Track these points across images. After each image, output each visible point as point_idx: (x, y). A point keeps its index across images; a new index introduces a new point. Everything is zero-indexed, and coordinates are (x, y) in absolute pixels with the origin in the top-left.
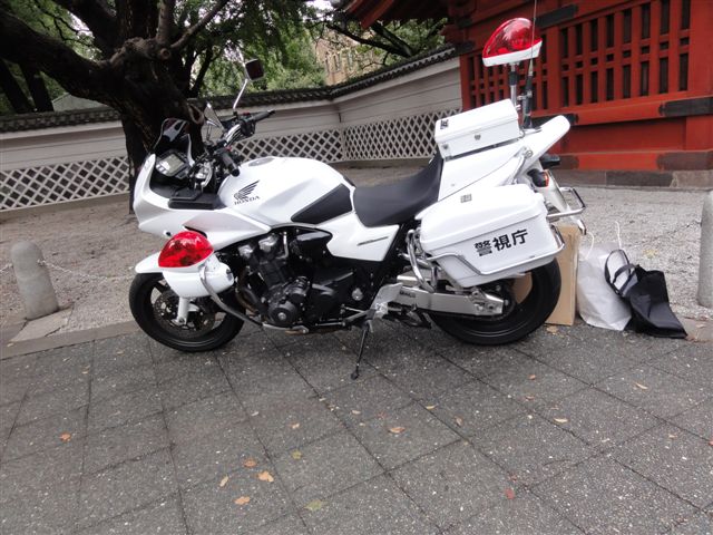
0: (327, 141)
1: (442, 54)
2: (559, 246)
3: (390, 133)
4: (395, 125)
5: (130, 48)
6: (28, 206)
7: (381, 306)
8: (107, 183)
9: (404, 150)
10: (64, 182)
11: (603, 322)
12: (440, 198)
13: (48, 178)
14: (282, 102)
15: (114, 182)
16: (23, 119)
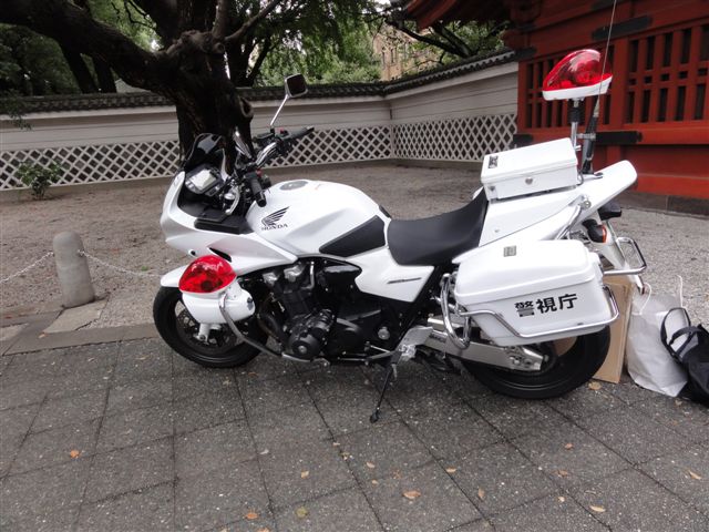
0: (376, 137)
1: (501, 57)
2: (613, 316)
3: (440, 133)
4: (446, 126)
5: (187, 41)
6: (86, 182)
7: (408, 348)
8: (160, 165)
9: (453, 152)
10: (120, 162)
11: (653, 383)
12: (481, 243)
13: (106, 156)
14: (335, 96)
15: (166, 164)
16: (86, 98)
